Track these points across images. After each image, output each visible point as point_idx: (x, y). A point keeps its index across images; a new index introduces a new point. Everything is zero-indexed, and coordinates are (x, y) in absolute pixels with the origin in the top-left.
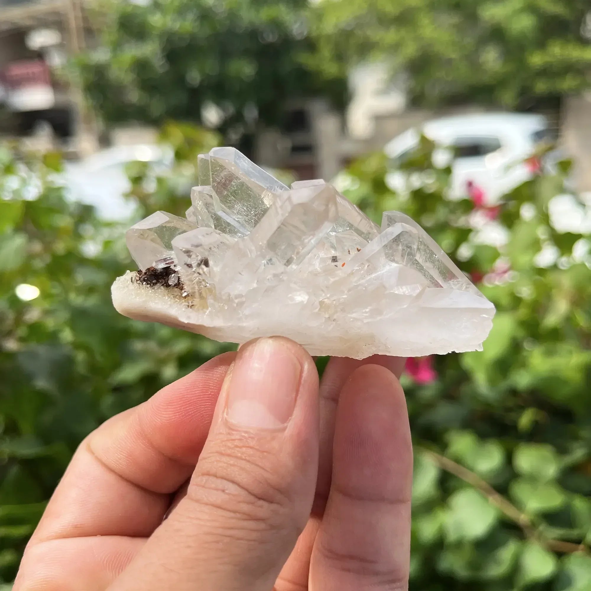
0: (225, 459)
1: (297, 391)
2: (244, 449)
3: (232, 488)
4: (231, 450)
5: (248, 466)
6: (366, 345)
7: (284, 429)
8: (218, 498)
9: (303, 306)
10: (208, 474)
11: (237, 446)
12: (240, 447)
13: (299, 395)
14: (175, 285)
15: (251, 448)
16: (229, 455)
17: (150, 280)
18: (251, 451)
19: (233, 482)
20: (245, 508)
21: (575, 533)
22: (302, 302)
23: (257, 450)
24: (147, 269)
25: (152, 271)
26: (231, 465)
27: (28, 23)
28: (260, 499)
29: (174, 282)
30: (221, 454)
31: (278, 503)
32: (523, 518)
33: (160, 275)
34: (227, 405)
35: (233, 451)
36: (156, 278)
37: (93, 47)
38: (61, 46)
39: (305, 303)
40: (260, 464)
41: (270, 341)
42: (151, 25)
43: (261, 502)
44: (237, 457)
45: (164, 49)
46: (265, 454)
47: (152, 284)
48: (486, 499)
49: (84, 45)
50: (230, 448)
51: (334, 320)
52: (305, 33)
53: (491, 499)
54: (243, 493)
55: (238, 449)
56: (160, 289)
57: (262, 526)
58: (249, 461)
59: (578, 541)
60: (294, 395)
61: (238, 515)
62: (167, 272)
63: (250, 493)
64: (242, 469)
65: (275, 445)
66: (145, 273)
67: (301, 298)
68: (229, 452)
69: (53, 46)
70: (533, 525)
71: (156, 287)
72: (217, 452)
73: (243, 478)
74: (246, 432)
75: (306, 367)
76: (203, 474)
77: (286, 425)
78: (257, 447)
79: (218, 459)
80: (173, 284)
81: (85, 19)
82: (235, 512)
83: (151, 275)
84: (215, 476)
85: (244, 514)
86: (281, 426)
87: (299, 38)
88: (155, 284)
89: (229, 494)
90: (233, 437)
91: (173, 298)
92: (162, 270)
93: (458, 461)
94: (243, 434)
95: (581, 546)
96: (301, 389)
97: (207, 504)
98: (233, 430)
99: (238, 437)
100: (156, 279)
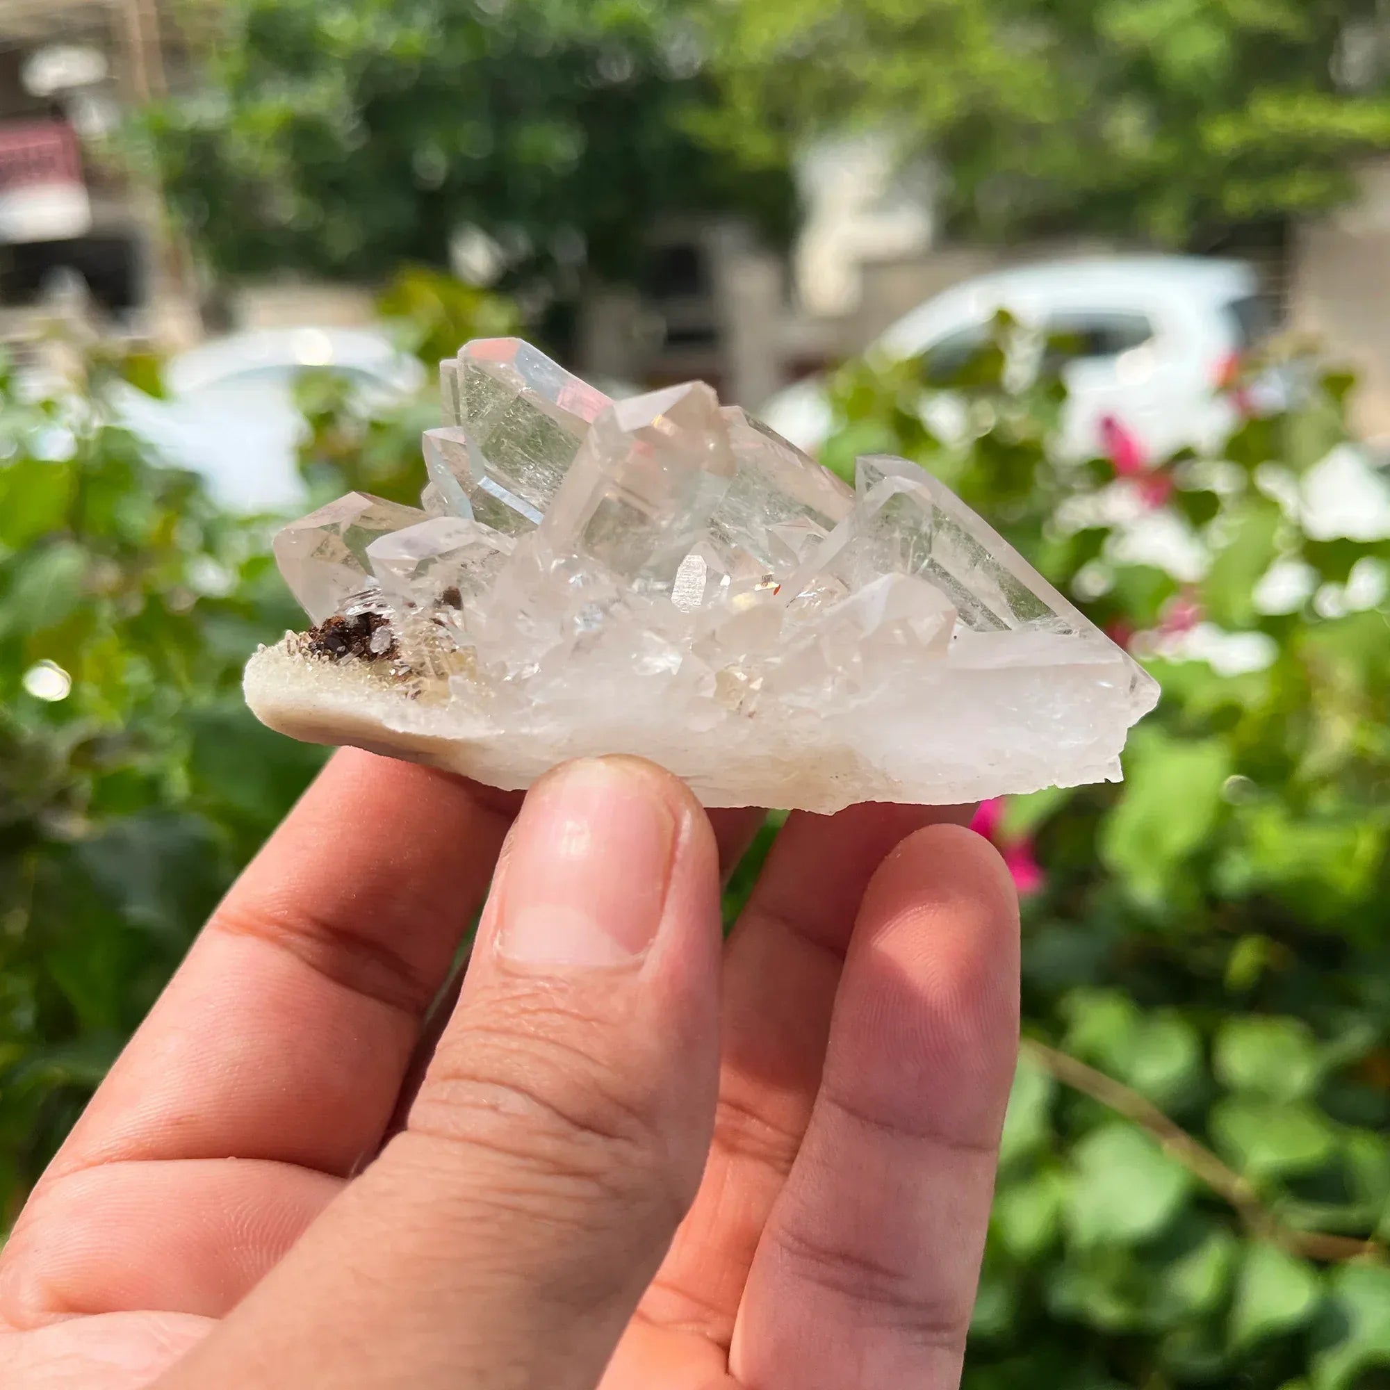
0: (495, 1040)
1: (667, 878)
2: (543, 1016)
3: (514, 1103)
4: (511, 1020)
5: (552, 1053)
6: (837, 777)
7: (638, 966)
8: (482, 1123)
9: (672, 682)
10: (457, 1075)
11: (525, 1011)
12: (534, 1012)
13: (673, 886)
14: (386, 653)
15: (559, 1012)
16: (507, 1032)
17: (332, 646)
18: (558, 1020)
19: (516, 1088)
20: (548, 1146)
21: (1354, 1215)
22: (669, 670)
23: (577, 1017)
24: (325, 623)
25: (335, 624)
26: (512, 1051)
27: (26, 30)
28: (585, 1126)
29: (382, 645)
30: (488, 1030)
31: (628, 1139)
32: (1240, 1186)
33: (354, 634)
34: (501, 923)
35: (515, 1021)
36: (345, 641)
37: (185, 88)
38: (106, 88)
39: (675, 672)
40: (582, 1049)
41: (601, 765)
42: (327, 36)
43: (586, 1136)
44: (526, 1035)
45: (357, 96)
46: (594, 1023)
47: (336, 656)
48: (1155, 1146)
49: (162, 82)
50: (508, 1016)
51: (751, 715)
52: (698, 64)
53: (1166, 1145)
54: (544, 1113)
55: (527, 1017)
56: (352, 662)
57: (590, 1189)
58: (553, 1042)
59: (1362, 1234)
60: (659, 887)
61: (533, 1164)
62: (368, 623)
63: (560, 1114)
64: (542, 1060)
65: (617, 1004)
66: (322, 631)
67: (666, 661)
68: (507, 1023)
69: (87, 87)
70: (1263, 1200)
71: (342, 661)
72: (478, 1028)
73: (542, 1080)
74: (549, 978)
75: (687, 822)
76: (446, 1078)
77: (641, 956)
78: (576, 1011)
79: (482, 1040)
80: (381, 651)
81: (165, 22)
82: (524, 1155)
83: (335, 634)
84: (474, 1078)
85: (547, 1160)
86: (629, 959)
87: (681, 75)
88: (341, 655)
89: (507, 1115)
90: (515, 993)
91: (377, 681)
92: (357, 622)
93: (1093, 1060)
94: (541, 983)
95: (1370, 1244)
96: (676, 871)
97: (453, 1139)
98: (518, 976)
99: (527, 991)
100: (344, 644)
